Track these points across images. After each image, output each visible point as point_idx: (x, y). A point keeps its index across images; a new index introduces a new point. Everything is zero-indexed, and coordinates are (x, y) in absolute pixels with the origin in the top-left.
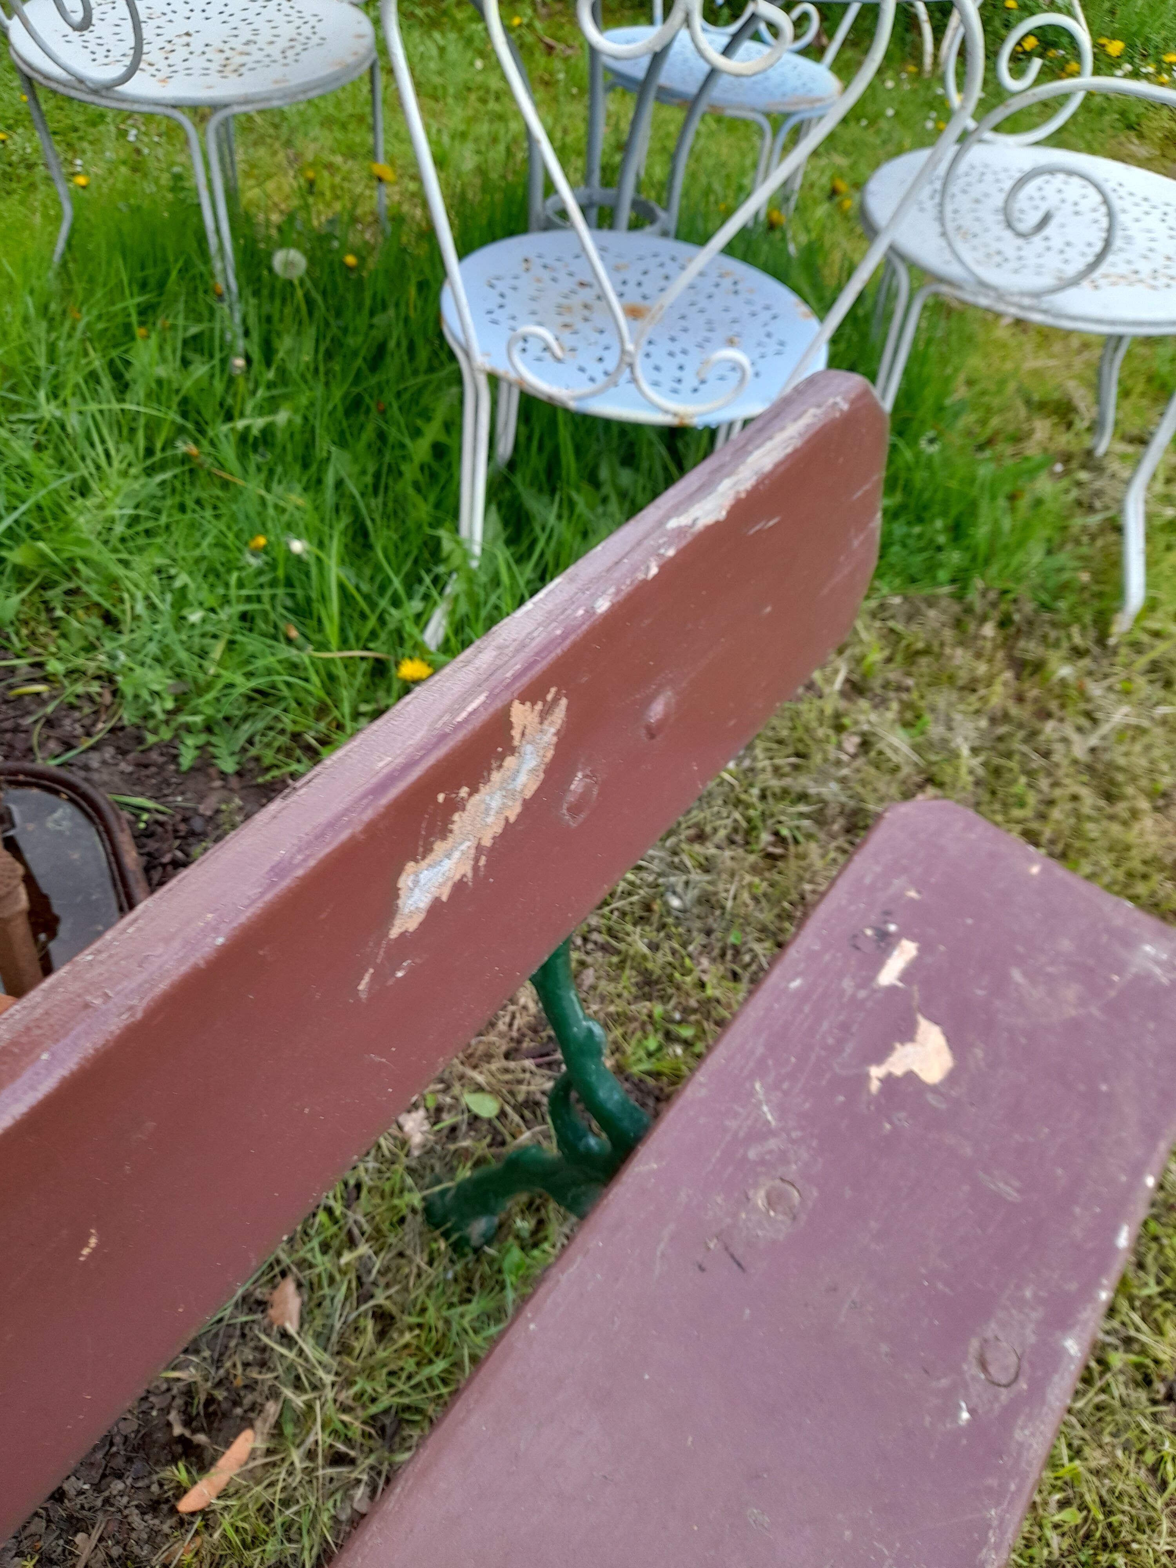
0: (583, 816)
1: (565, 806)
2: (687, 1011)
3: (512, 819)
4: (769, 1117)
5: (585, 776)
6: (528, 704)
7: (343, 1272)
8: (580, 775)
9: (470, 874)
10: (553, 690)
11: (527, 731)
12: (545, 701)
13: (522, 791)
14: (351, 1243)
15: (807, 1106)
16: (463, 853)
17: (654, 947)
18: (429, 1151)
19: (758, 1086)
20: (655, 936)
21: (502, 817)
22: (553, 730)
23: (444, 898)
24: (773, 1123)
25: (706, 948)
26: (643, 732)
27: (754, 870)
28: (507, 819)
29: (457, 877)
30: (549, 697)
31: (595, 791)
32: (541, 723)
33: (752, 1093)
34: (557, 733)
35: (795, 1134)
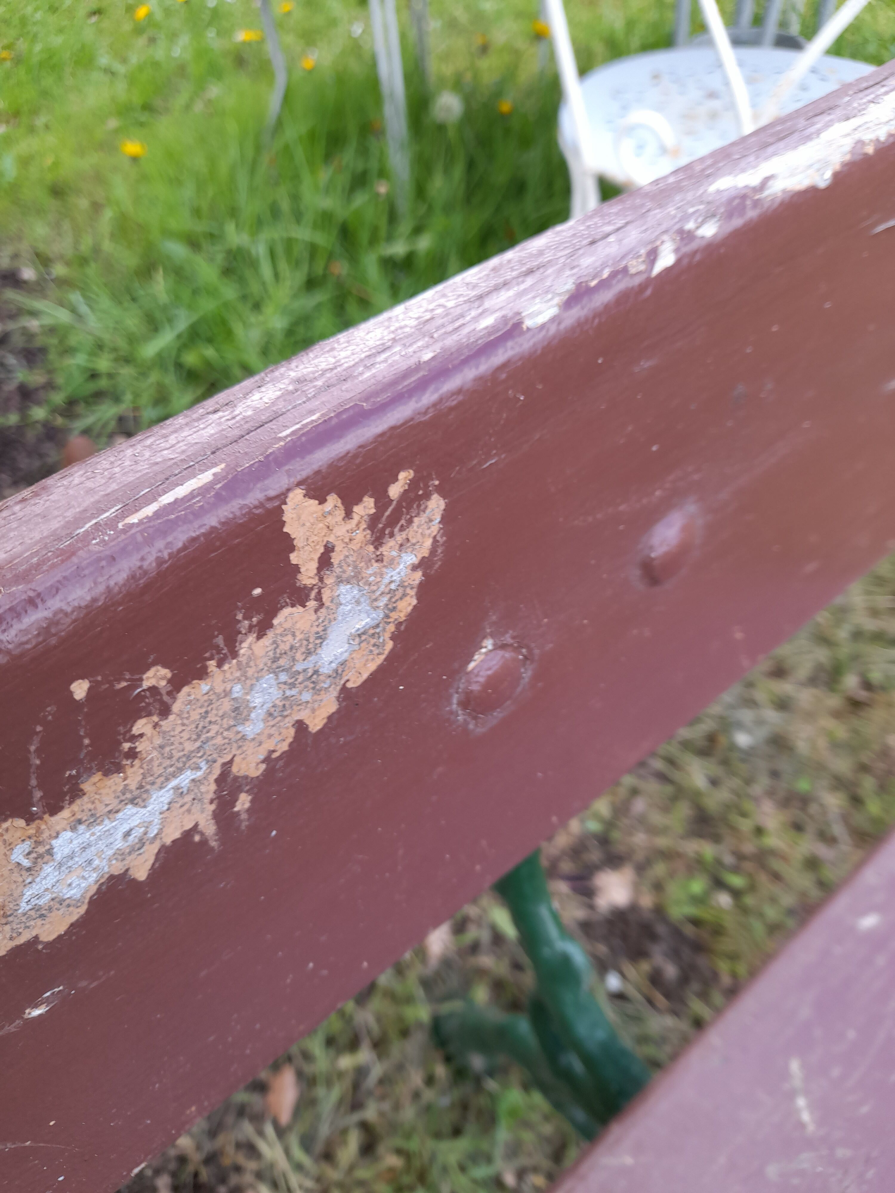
0: (498, 715)
1: (455, 699)
2: (740, 857)
3: (315, 724)
4: (806, 1117)
5: (498, 647)
6: (333, 500)
7: (340, 1075)
8: (489, 644)
9: (209, 828)
10: (405, 476)
11: (336, 558)
12: (382, 500)
13: (337, 674)
14: (353, 1045)
15: (865, 1109)
16: (179, 792)
17: (714, 782)
18: (446, 963)
19: (795, 1066)
20: (717, 770)
21: (289, 722)
22: (410, 559)
23: (141, 874)
24: (811, 1128)
25: (771, 793)
26: (635, 574)
27: (837, 715)
28: (300, 726)
29: (172, 834)
30: (395, 491)
31: (527, 674)
32: (378, 541)
33: (785, 1075)
34: (423, 564)
35: (842, 1153)
